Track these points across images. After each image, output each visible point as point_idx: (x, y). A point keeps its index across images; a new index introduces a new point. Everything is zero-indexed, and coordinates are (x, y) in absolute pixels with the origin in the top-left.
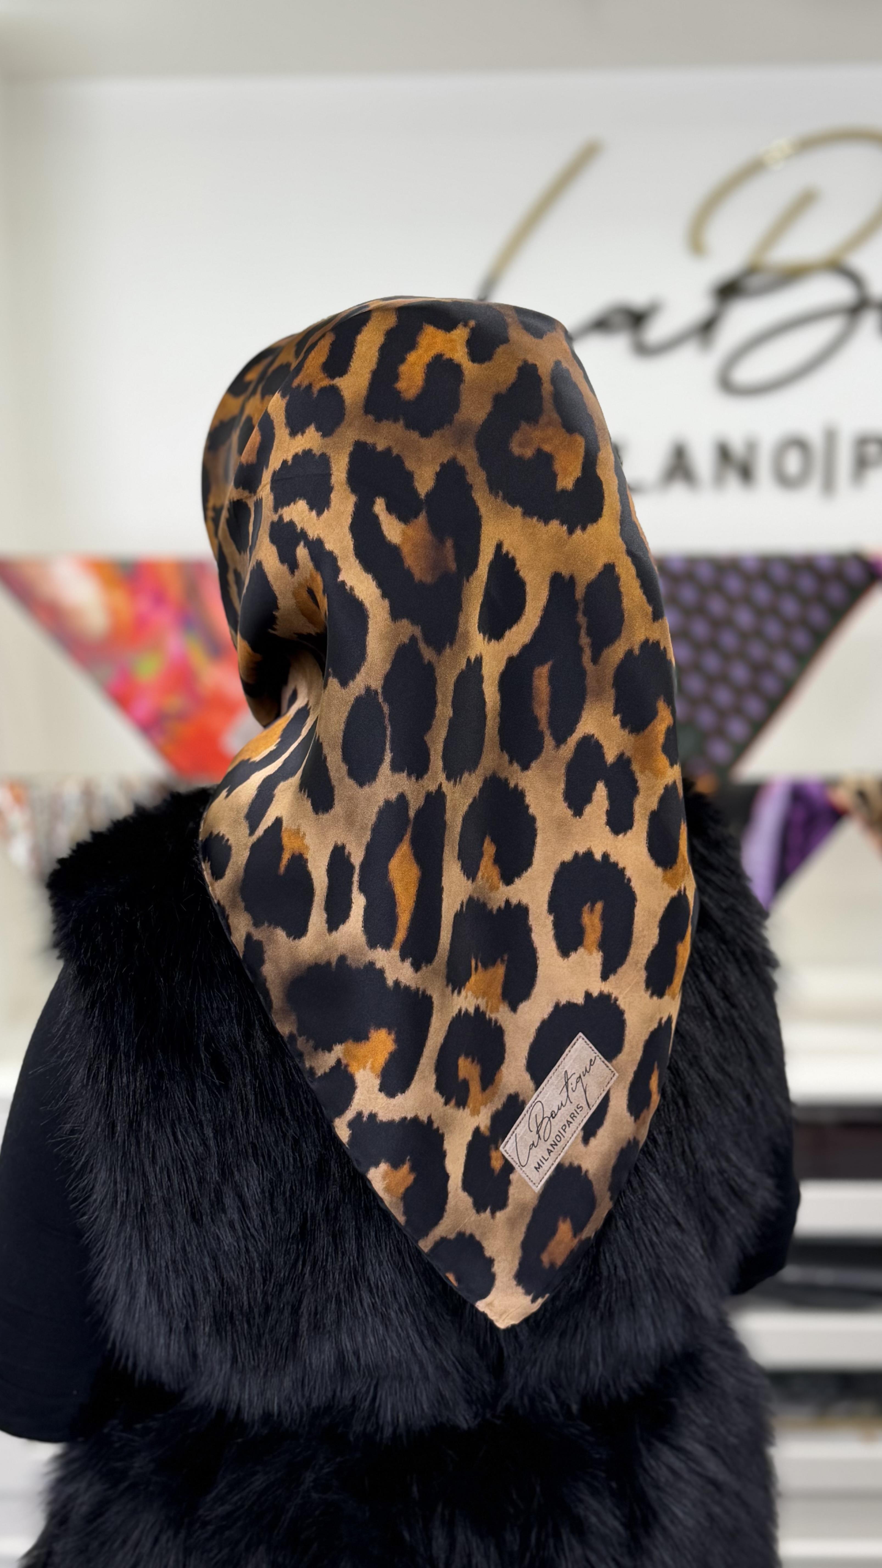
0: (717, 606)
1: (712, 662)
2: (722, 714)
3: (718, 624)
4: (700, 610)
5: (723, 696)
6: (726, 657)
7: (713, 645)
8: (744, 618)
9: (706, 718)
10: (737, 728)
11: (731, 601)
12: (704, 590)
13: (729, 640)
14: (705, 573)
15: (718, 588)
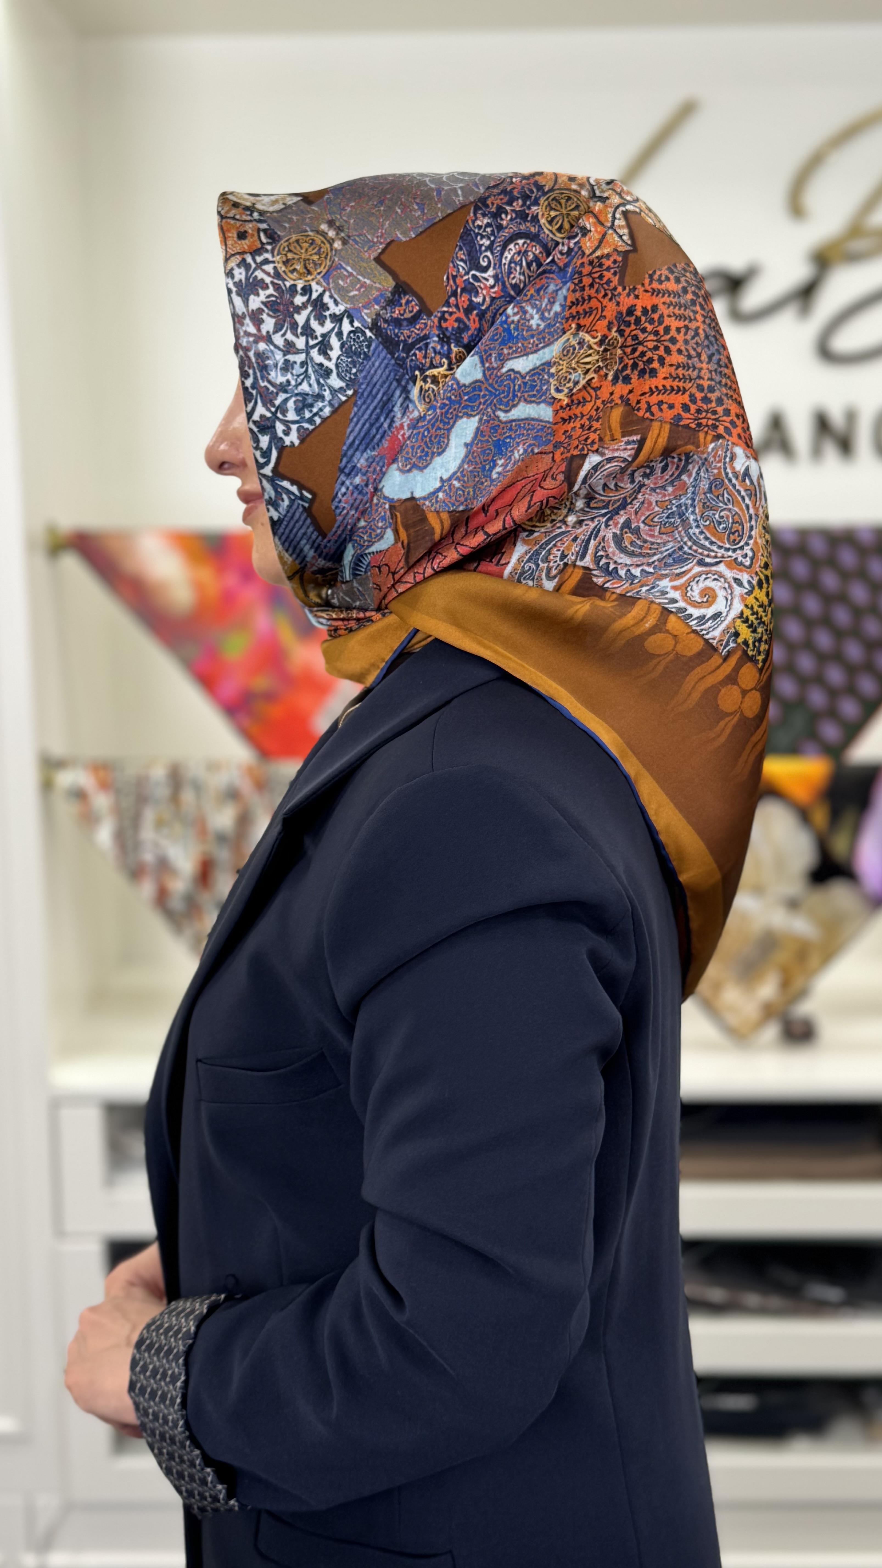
0: (830, 580)
1: (824, 640)
2: (833, 693)
3: (829, 599)
4: (813, 585)
5: (835, 675)
6: (839, 634)
7: (826, 621)
8: (859, 593)
9: (817, 698)
10: (849, 708)
11: (845, 575)
12: (816, 564)
13: (842, 616)
14: (818, 547)
15: (832, 562)
